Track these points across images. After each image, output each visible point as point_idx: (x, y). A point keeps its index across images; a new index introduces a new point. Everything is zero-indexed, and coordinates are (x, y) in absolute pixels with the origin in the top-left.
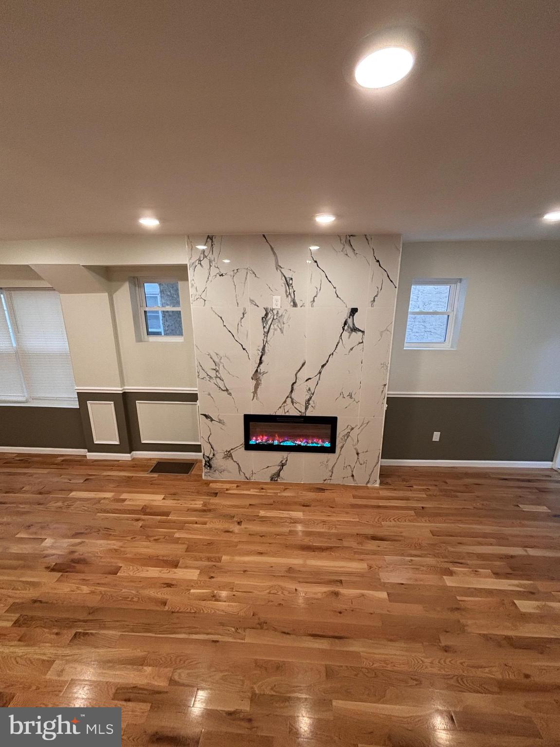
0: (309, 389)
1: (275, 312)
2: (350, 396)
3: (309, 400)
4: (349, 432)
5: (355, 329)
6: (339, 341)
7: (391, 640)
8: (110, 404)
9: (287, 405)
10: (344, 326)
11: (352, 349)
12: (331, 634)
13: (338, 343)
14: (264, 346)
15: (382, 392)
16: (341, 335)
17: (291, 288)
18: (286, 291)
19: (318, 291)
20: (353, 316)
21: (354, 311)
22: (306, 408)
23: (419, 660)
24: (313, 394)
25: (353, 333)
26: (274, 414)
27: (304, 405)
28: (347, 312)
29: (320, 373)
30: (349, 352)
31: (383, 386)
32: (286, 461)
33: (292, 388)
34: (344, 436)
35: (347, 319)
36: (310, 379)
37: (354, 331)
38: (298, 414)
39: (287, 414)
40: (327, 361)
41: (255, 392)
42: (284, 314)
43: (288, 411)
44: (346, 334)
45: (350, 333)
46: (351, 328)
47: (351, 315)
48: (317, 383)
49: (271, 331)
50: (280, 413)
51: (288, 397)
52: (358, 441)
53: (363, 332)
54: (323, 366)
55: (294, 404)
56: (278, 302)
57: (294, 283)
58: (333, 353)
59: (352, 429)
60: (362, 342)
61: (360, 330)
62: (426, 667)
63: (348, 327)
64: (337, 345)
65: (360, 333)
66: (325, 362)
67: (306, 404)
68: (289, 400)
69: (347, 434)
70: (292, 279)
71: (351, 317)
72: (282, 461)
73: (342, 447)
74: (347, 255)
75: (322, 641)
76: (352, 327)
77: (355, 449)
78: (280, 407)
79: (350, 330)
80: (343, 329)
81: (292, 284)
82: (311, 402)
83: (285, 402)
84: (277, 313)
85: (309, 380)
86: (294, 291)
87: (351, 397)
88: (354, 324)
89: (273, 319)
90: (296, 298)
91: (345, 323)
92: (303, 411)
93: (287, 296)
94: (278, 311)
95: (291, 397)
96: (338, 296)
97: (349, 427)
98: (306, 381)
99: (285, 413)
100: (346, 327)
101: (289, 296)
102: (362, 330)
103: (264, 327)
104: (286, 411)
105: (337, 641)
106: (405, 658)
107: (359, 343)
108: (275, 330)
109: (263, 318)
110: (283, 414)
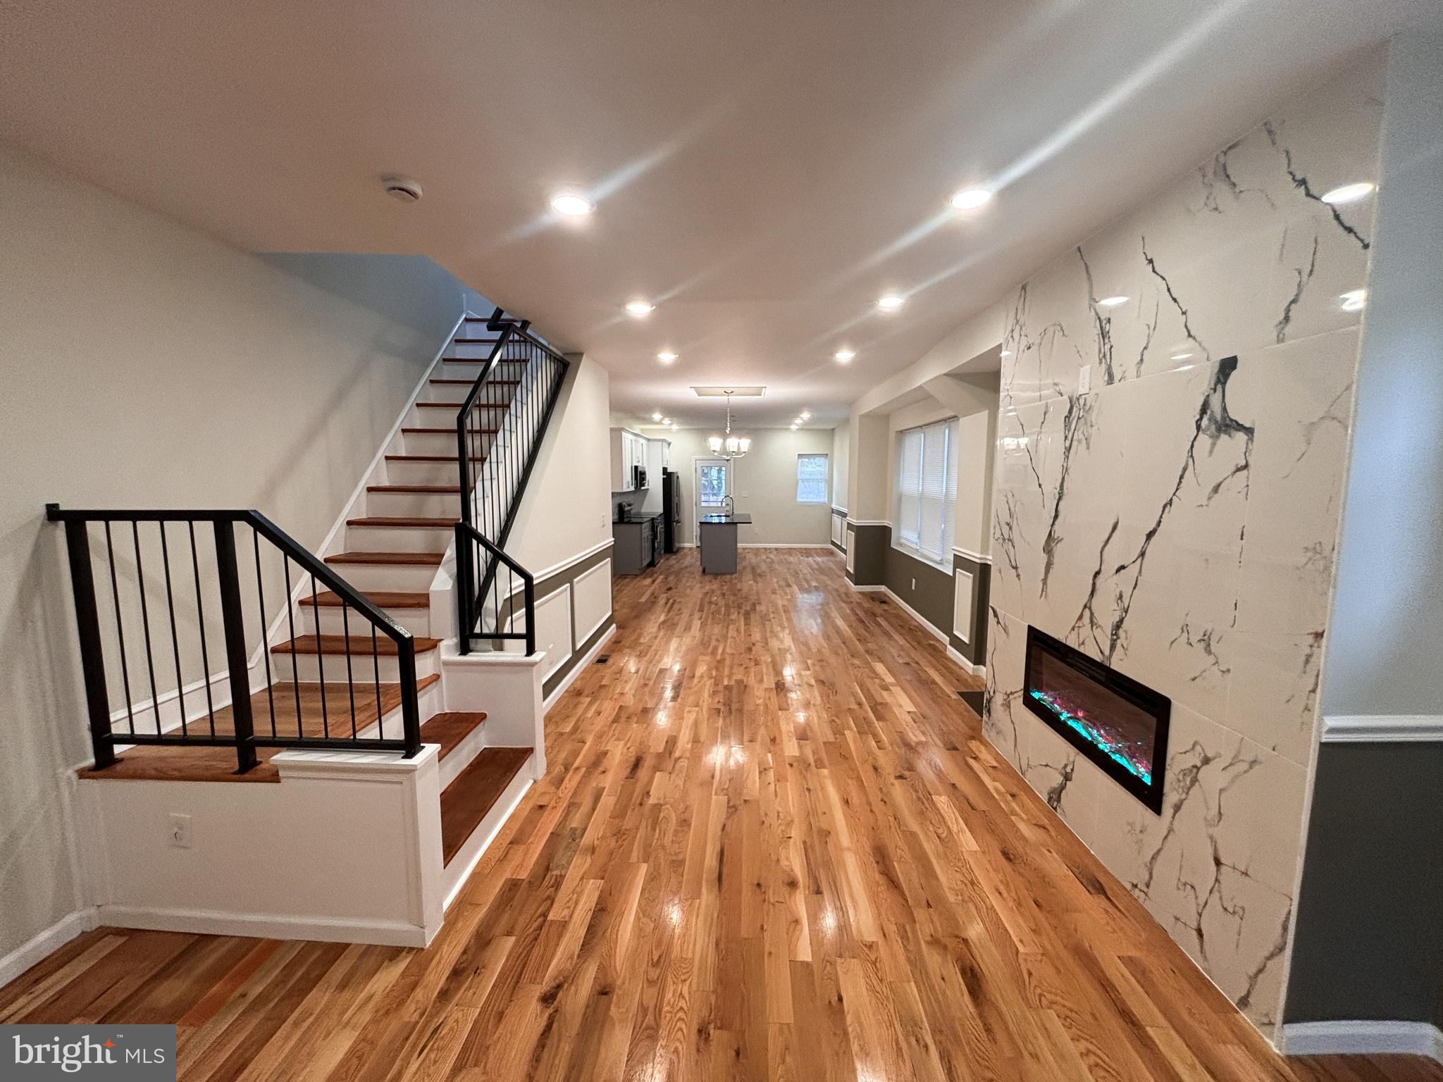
0: (1121, 597)
1: (1082, 402)
2: (1206, 640)
3: (1118, 626)
4: (1198, 769)
5: (1227, 426)
6: (1187, 464)
7: (717, 945)
8: (968, 577)
9: (1084, 626)
10: (1201, 419)
11: (1216, 489)
12: (725, 871)
13: (1185, 470)
14: (1063, 478)
15: (1307, 661)
16: (1192, 447)
17: (1106, 340)
18: (1100, 350)
19: (1151, 331)
20: (1225, 383)
21: (1228, 365)
22: (1113, 647)
23: (687, 975)
24: (1126, 612)
25: (1224, 437)
26: (1064, 641)
27: (1110, 637)
28: (1209, 371)
29: (1142, 554)
30: (1209, 498)
31: (1310, 640)
32: (1072, 770)
33: (1094, 584)
34: (1184, 773)
35: (1208, 396)
36: (1123, 567)
37: (1225, 432)
38: (1097, 657)
39: (1082, 650)
40: (1159, 522)
41: (1045, 581)
42: (1093, 404)
43: (1083, 643)
44: (1204, 440)
45: (1215, 438)
46: (1216, 422)
47: (1218, 381)
48: (1136, 584)
49: (1075, 443)
50: (1072, 642)
51: (1085, 606)
52: (1220, 813)
53: (1249, 431)
54: (1150, 535)
55: (1094, 627)
56: (1086, 379)
57: (1113, 329)
58: (1171, 499)
59: (1206, 761)
60: (1246, 466)
61: (1240, 427)
62: (674, 983)
63: (1210, 420)
64: (1181, 477)
65: (1241, 437)
66: (1153, 525)
67: (1112, 635)
68: (1087, 613)
69: (1191, 771)
70: (1109, 321)
71: (1219, 387)
72: (1066, 766)
73: (1177, 808)
74: (1216, 209)
75: (714, 860)
76: (1219, 417)
77: (1211, 838)
78: (1073, 629)
79: (1213, 427)
80: (1199, 427)
81: (1108, 332)
82: (1121, 632)
83: (1081, 617)
84: (1084, 405)
85: (1122, 571)
86: (1111, 347)
87: (1208, 650)
88: (1224, 409)
89: (1079, 418)
90: (1112, 364)
91: (1204, 410)
92: (1107, 652)
93: (1101, 363)
94: (1085, 400)
95: (1090, 608)
96: (1190, 335)
97: (1198, 748)
98: (1118, 571)
99: (1079, 645)
100: (1205, 422)
101: (1103, 360)
102: (1247, 425)
103: (1066, 437)
104: (1081, 642)
105: (716, 875)
106: (690, 955)
107: (1238, 470)
108: (1079, 441)
109: (1066, 417)
110: (1076, 647)
